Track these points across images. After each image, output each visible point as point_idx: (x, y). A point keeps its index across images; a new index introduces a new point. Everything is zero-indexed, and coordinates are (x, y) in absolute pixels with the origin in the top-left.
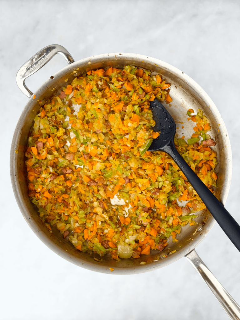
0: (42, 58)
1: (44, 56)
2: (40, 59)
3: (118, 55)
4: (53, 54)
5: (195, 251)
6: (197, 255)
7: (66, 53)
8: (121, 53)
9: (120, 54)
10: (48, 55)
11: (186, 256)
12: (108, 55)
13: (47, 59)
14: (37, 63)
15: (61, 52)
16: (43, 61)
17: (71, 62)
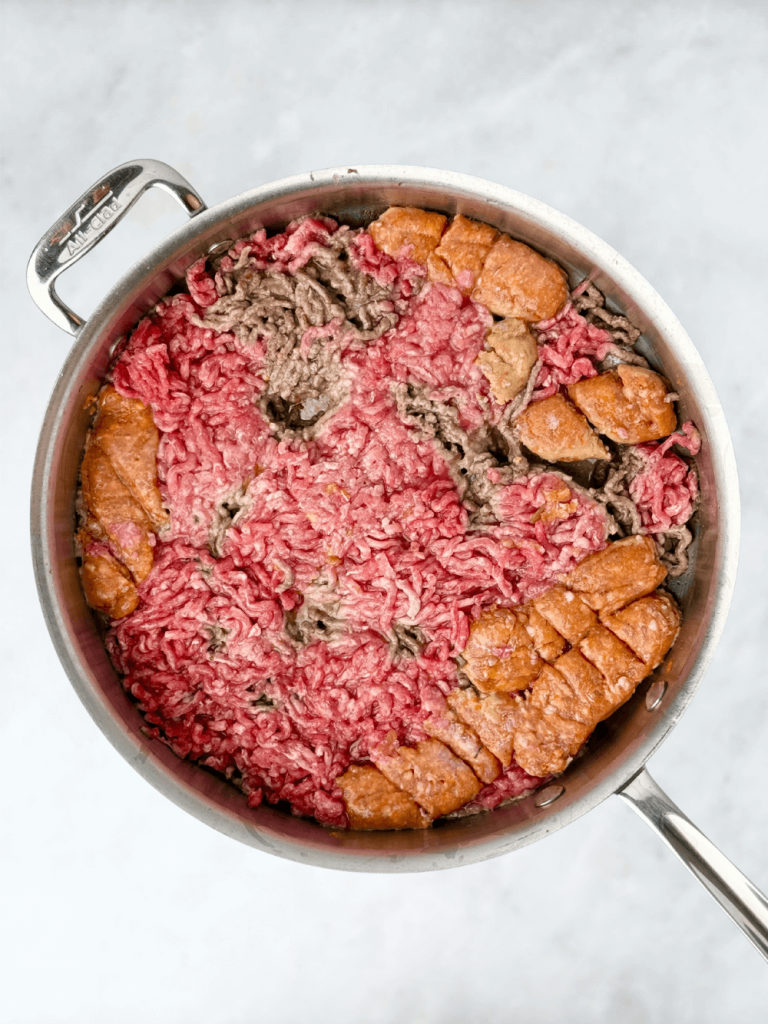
0: (102, 207)
1: (111, 198)
2: (99, 211)
3: (342, 173)
5: (647, 773)
8: (352, 168)
9: (351, 171)
10: (121, 196)
11: (619, 791)
13: (118, 208)
14: (90, 223)
15: (162, 181)
16: (108, 216)
17: (197, 211)
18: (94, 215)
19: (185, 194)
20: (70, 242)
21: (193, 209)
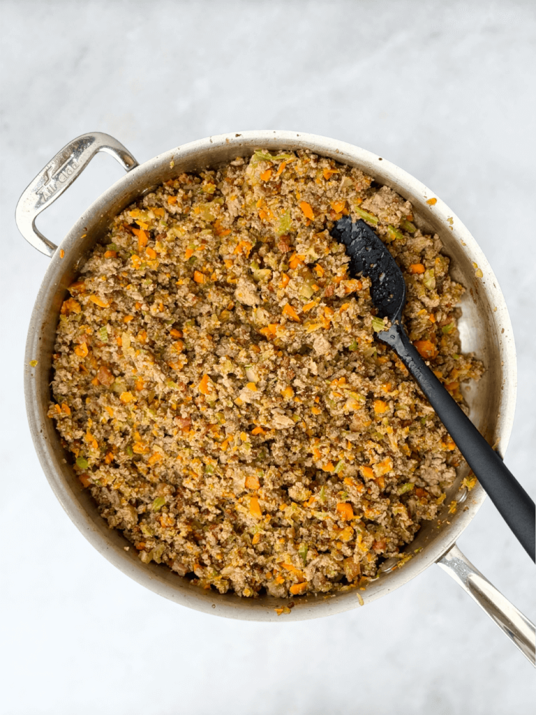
1: (73, 159)
2: (64, 169)
3: (231, 137)
4: (90, 154)
5: (457, 547)
7: (120, 148)
8: (239, 133)
9: (237, 135)
10: (79, 158)
11: (438, 561)
12: (211, 141)
13: (77, 167)
15: (106, 147)
16: (70, 173)
17: (132, 167)
18: (61, 172)
19: (123, 155)
21: (130, 166)
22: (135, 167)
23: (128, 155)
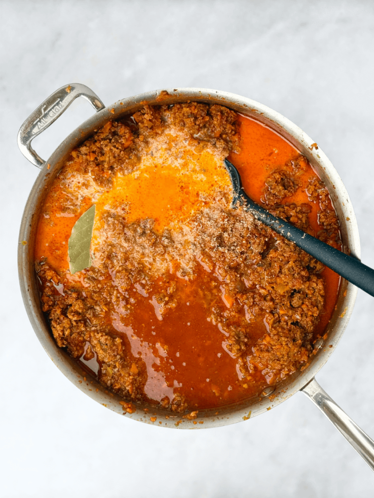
0: (55, 106)
1: (59, 102)
2: (53, 108)
4: (72, 98)
5: (315, 380)
6: (320, 386)
7: (91, 95)
10: (63, 101)
11: (301, 390)
13: (62, 106)
14: (48, 114)
15: (84, 94)
16: (57, 111)
17: (100, 109)
18: (51, 110)
19: (94, 100)
20: (39, 123)
21: (99, 108)
22: (102, 109)
23: (98, 100)
